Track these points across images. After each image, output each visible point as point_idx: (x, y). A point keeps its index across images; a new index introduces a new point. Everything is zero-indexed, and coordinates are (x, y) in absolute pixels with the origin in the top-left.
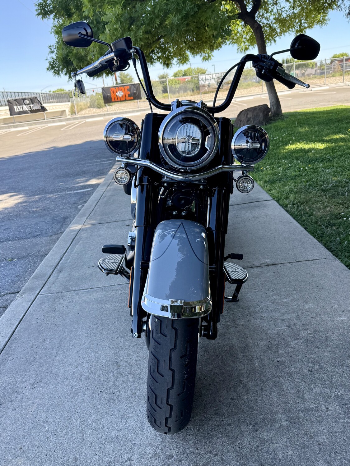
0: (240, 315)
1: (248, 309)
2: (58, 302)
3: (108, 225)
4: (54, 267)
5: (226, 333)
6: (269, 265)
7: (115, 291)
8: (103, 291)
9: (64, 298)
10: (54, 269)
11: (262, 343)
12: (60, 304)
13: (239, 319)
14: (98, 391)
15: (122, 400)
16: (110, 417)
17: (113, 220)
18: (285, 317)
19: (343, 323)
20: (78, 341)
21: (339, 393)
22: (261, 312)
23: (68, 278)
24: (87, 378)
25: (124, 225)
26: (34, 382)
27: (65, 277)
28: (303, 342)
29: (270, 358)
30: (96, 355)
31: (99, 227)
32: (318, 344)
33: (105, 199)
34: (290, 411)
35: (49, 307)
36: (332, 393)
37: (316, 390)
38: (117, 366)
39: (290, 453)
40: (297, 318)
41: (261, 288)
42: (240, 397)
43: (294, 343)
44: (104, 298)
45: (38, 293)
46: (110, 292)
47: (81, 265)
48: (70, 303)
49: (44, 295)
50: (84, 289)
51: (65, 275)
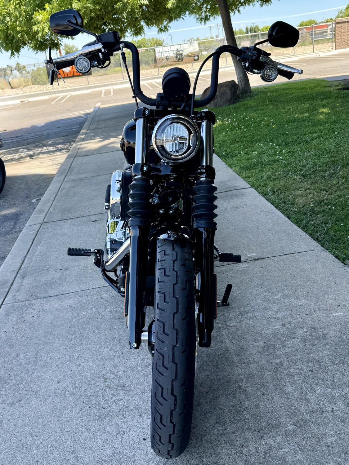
0: (231, 316)
1: (239, 309)
2: (26, 312)
3: (72, 221)
4: (16, 272)
5: (218, 336)
6: (255, 260)
7: (90, 296)
8: (76, 296)
9: (33, 307)
10: (17, 275)
11: (258, 344)
12: (29, 313)
13: (230, 320)
14: (86, 407)
15: (114, 415)
16: (103, 433)
17: (77, 215)
18: (278, 316)
19: (340, 319)
20: (55, 354)
21: (343, 393)
22: (253, 311)
23: (34, 284)
24: (73, 394)
25: (90, 221)
26: (13, 402)
27: (31, 283)
28: (300, 341)
29: (267, 360)
30: (79, 368)
31: (62, 224)
32: (316, 342)
33: (64, 191)
34: (294, 414)
35: (16, 317)
36: (336, 393)
37: (319, 391)
38: (104, 379)
39: (299, 457)
40: (291, 315)
41: (249, 285)
42: (241, 403)
43: (290, 343)
44: (79, 305)
45: (3, 303)
46: (84, 298)
47: (47, 268)
48: (40, 312)
49: (9, 304)
50: (54, 295)
51: (29, 281)
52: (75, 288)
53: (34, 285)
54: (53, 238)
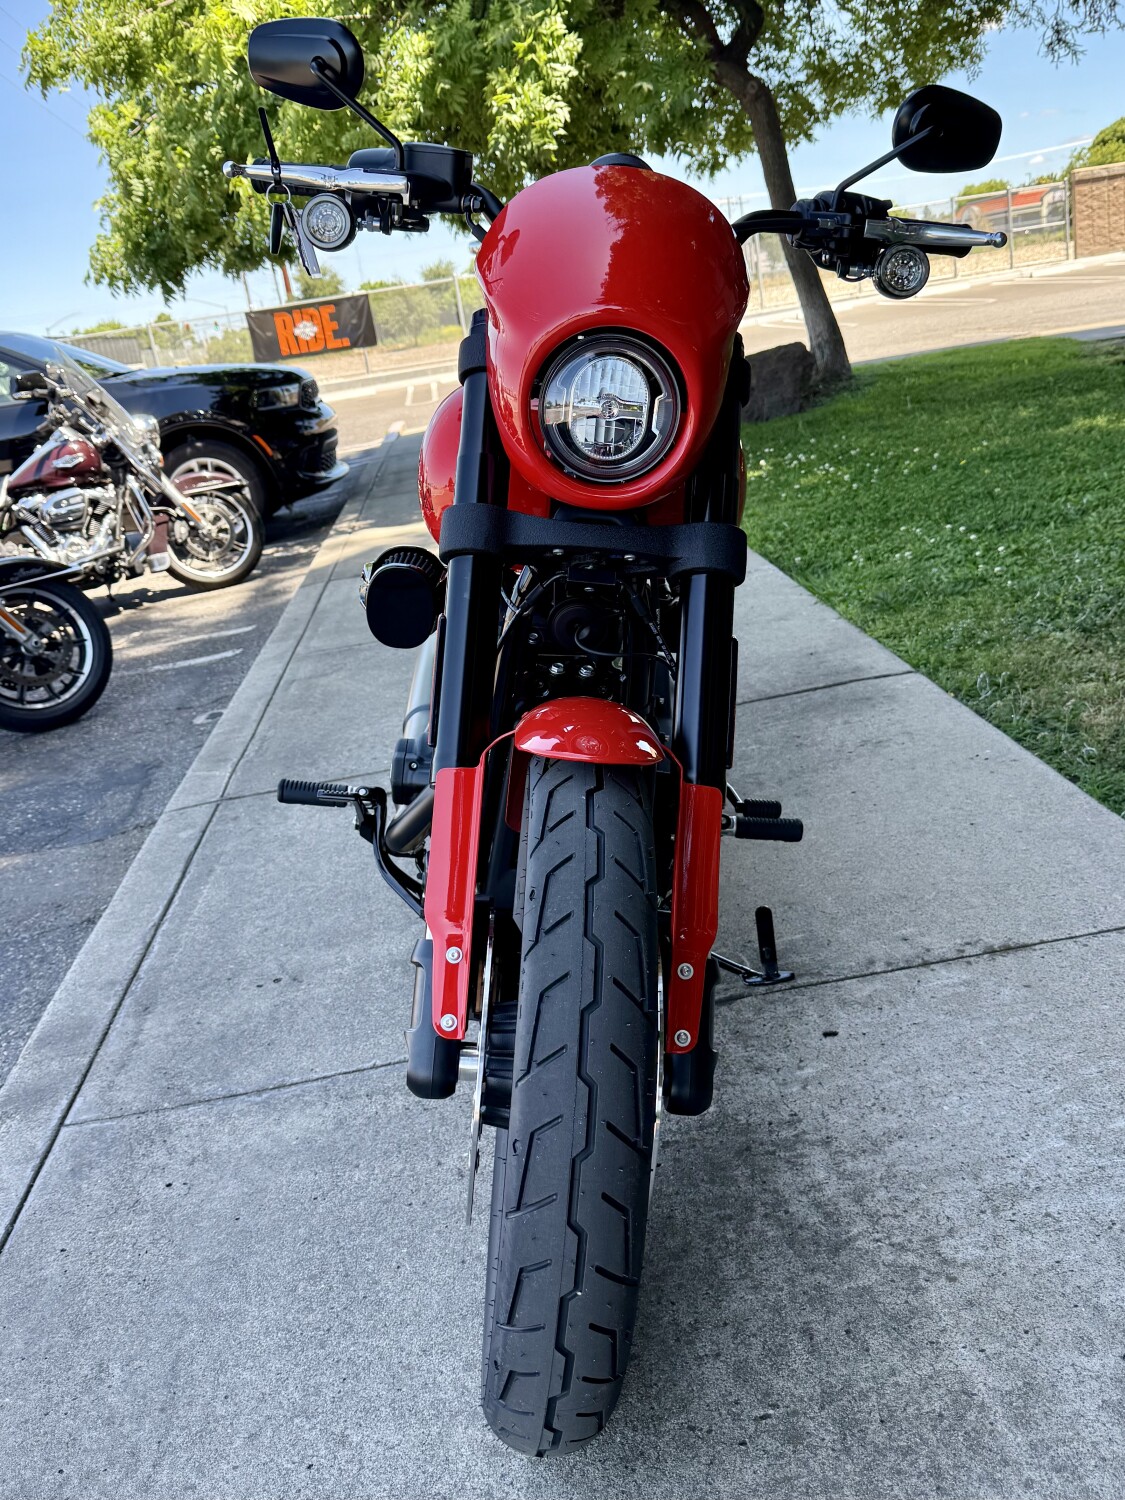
0: (948, 1212)
2: (146, 1162)
4: (119, 989)
7: (381, 1099)
8: (328, 1097)
9: (172, 1140)
10: (122, 999)
12: (153, 1169)
13: (951, 1233)
22: (1038, 1189)
23: (179, 1039)
27: (168, 1036)
35: (108, 1185)
44: (338, 1135)
45: (64, 1117)
46: (358, 1104)
47: (228, 975)
48: (196, 1165)
49: (85, 1126)
50: (249, 1089)
51: (166, 1025)
52: (327, 1059)
53: (178, 1044)
54: (255, 857)
